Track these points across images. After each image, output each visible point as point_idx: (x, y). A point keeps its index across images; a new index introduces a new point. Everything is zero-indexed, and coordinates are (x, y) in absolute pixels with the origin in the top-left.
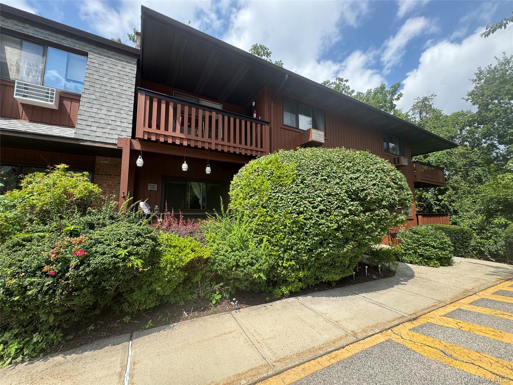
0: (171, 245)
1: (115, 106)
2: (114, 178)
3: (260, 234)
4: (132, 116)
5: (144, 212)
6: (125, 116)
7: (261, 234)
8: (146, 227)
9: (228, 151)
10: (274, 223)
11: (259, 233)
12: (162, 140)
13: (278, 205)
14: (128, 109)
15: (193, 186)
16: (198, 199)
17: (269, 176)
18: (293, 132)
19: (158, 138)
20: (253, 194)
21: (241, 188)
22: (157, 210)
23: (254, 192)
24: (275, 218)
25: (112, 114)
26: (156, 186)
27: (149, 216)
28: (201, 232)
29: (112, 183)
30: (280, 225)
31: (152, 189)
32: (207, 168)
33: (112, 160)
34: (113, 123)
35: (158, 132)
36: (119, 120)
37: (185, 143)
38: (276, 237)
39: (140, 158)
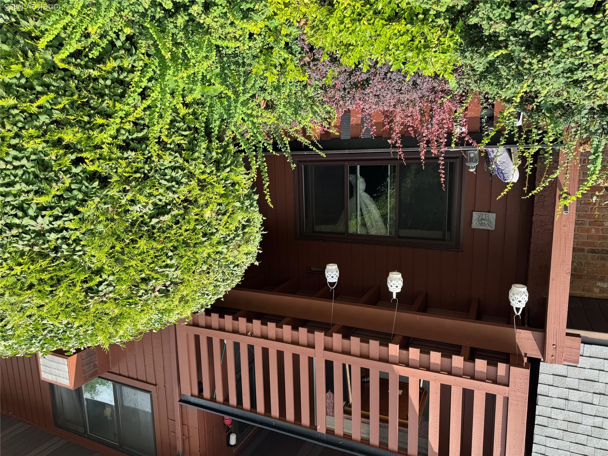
0: (411, 22)
1: (582, 439)
2: (584, 244)
3: (105, 79)
4: (537, 413)
5: (506, 154)
6: (555, 413)
7: (101, 81)
8: (505, 94)
9: (282, 327)
10: (44, 119)
11: (108, 82)
12: (458, 361)
13: (35, 188)
14: (548, 431)
15: (380, 223)
16: (366, 191)
17: (100, 283)
18: (127, 374)
19: (469, 364)
20: (154, 221)
21: (212, 234)
22: (471, 160)
23: (153, 227)
24: (38, 137)
25: (590, 421)
26: (475, 225)
27: (494, 142)
28: (324, 88)
29: (588, 231)
30: (15, 112)
31: (484, 215)
32: (335, 280)
33: (589, 291)
34: (589, 397)
35: (469, 384)
36: (571, 405)
37: (394, 350)
38: (32, 67)
39: (518, 309)
